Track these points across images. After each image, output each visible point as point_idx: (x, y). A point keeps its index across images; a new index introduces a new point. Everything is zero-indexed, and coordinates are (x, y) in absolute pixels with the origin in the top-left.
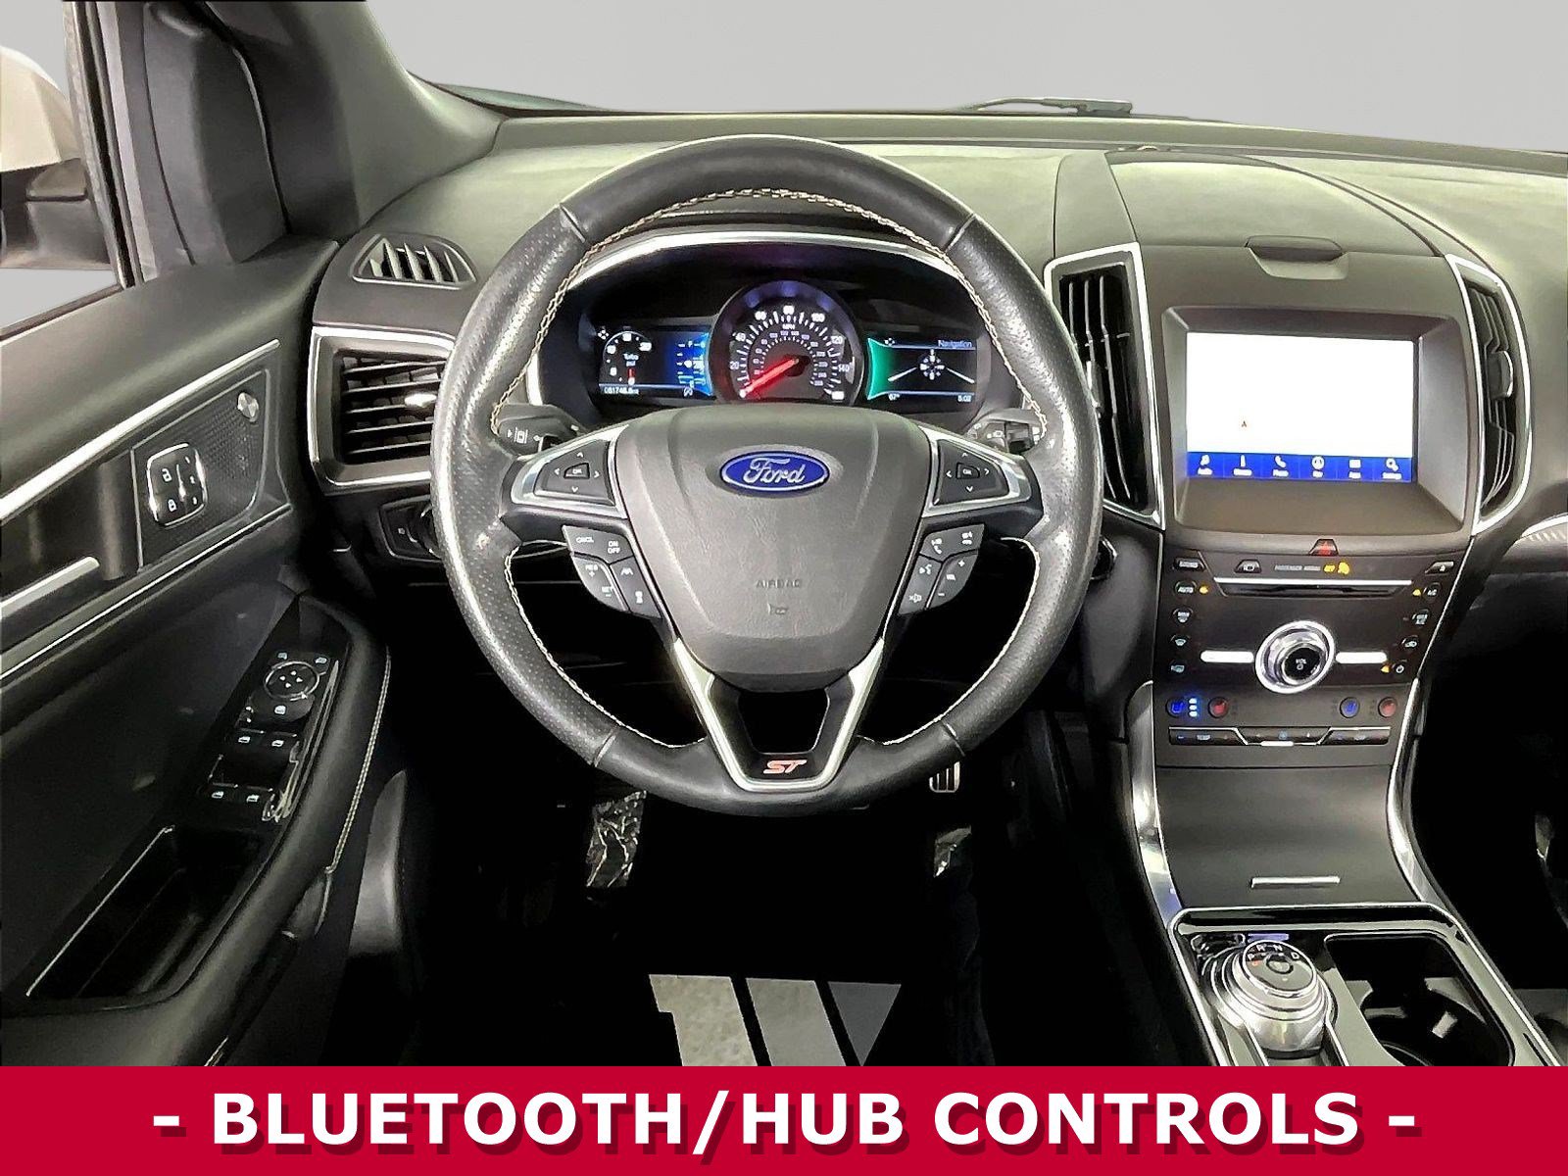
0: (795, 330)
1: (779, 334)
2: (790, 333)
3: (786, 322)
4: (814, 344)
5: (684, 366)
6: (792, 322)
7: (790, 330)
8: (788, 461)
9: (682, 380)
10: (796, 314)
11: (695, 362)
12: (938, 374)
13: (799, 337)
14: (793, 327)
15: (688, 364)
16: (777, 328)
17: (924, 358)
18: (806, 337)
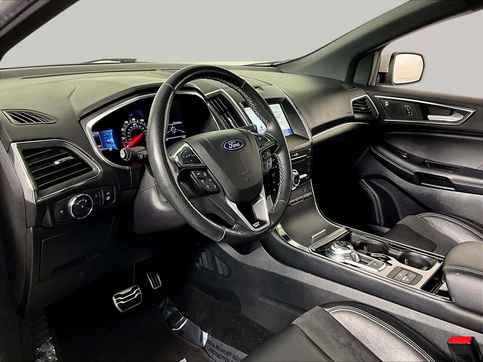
0: (137, 125)
1: (133, 127)
2: (136, 126)
3: (134, 123)
4: (143, 128)
5: (107, 141)
6: (135, 123)
7: (135, 125)
8: (235, 142)
9: (108, 146)
10: (136, 120)
11: (110, 140)
12: (176, 131)
13: (138, 127)
14: (136, 124)
15: (108, 141)
16: (132, 125)
17: (171, 128)
18: (140, 127)
